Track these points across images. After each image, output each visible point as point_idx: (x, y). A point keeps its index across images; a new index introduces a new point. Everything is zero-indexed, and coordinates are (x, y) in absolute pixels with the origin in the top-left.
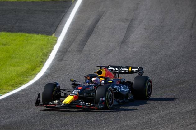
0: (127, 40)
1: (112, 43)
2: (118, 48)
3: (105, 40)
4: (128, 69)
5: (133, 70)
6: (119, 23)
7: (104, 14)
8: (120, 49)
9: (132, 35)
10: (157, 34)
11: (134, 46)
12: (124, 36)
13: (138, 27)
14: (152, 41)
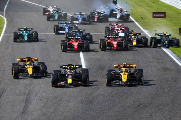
0: (26, 110)
1: (15, 113)
2: (20, 117)
3: (8, 112)
4: (74, 66)
5: (76, 66)
6: (18, 97)
7: (5, 90)
8: (22, 118)
9: (31, 105)
10: (50, 103)
11: (33, 114)
12: (23, 107)
13: (34, 99)
14: (47, 110)
